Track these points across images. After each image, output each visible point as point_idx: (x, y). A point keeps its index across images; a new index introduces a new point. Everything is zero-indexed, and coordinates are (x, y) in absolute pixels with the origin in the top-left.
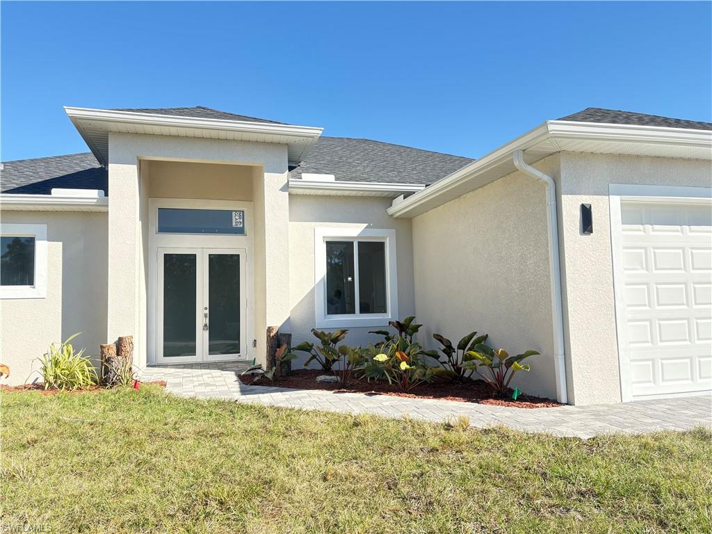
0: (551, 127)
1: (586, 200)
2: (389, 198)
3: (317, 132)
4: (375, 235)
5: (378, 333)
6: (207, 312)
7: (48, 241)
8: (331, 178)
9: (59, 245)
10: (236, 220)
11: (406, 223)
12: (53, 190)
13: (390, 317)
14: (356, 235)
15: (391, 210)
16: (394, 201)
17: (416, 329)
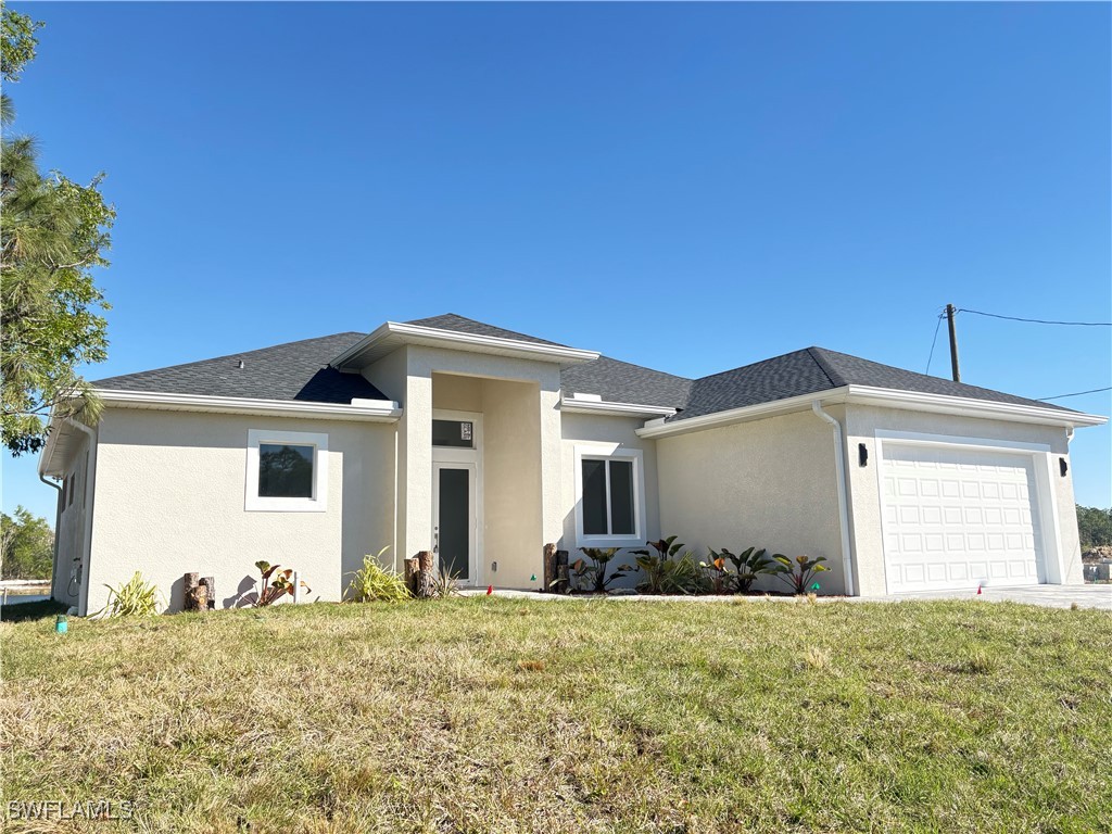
0: (851, 389)
1: (862, 440)
2: (643, 419)
3: (595, 356)
4: (625, 455)
5: (636, 553)
6: (437, 532)
7: (330, 450)
8: (597, 398)
9: (339, 456)
10: (464, 431)
11: (653, 442)
12: (354, 400)
13: (639, 538)
14: (609, 454)
15: (640, 432)
16: (646, 423)
17: (676, 548)
